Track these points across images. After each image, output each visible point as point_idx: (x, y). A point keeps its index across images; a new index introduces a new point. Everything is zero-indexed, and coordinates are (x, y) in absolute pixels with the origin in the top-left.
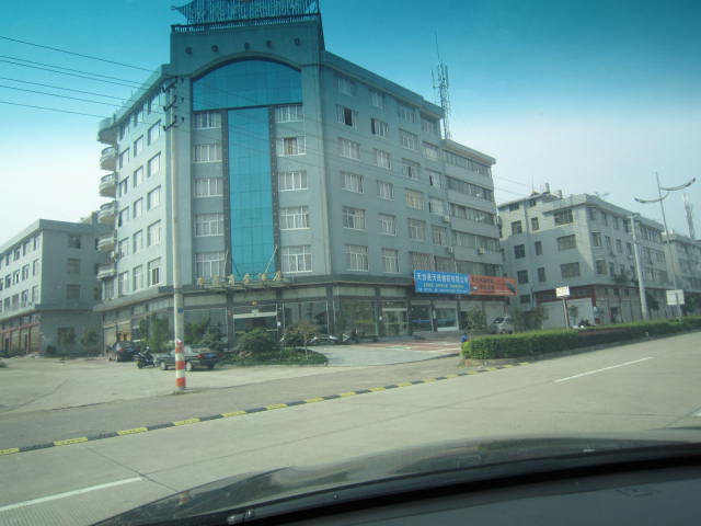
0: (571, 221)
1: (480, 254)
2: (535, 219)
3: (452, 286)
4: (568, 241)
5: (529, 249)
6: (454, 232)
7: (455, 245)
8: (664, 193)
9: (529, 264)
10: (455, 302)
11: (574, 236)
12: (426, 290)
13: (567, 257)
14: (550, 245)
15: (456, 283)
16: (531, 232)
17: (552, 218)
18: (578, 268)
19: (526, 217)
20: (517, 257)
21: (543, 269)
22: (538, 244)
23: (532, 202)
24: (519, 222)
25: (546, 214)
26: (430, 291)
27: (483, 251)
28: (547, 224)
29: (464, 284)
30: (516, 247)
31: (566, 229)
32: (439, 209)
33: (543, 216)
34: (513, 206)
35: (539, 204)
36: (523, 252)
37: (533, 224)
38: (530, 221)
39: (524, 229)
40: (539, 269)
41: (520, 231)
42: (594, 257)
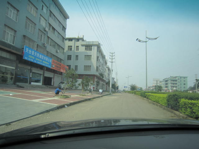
0: (91, 50)
1: (57, 52)
2: (78, 47)
3: (43, 62)
4: (88, 57)
5: (73, 58)
6: (48, 37)
7: (48, 43)
8: (147, 40)
9: (72, 63)
10: (43, 71)
11: (91, 56)
12: (29, 59)
13: (87, 63)
14: (82, 58)
15: (46, 61)
16: (75, 51)
17: (84, 48)
18: (90, 68)
19: (75, 45)
20: (68, 59)
21: (77, 66)
22: (77, 56)
23: (78, 40)
24: (71, 46)
25: (82, 45)
26: (32, 60)
27: (58, 51)
28: (82, 49)
29: (49, 62)
30: (68, 56)
31: (89, 53)
32: (43, 23)
33: (81, 46)
34: (70, 40)
35: (80, 41)
36: (71, 58)
37: (77, 48)
38: (76, 47)
39: (73, 49)
40: (76, 66)
41: (71, 50)
42: (97, 65)
